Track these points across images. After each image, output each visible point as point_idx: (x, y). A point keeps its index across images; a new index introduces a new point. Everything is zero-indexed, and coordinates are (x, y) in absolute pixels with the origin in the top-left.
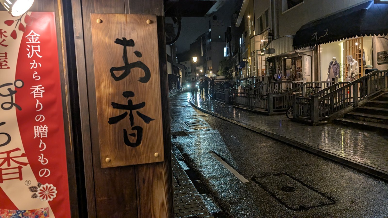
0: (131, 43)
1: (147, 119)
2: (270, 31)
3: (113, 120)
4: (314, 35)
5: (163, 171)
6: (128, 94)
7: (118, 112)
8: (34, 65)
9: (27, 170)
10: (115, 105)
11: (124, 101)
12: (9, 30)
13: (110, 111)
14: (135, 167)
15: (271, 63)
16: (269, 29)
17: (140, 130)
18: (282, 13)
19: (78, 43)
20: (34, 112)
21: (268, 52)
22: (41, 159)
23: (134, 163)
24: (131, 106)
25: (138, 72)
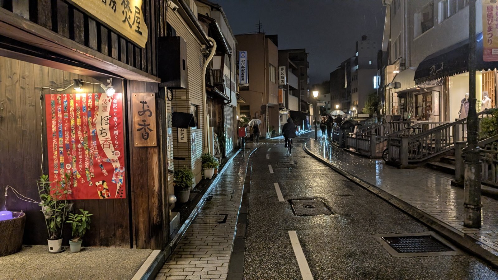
0: (146, 103)
1: (151, 130)
2: (402, 60)
3: (139, 130)
4: (432, 68)
5: (156, 150)
6: (144, 121)
7: (140, 127)
8: (115, 110)
9: (111, 145)
10: (139, 125)
11: (142, 123)
12: (108, 99)
13: (138, 127)
14: (147, 147)
15: (403, 99)
16: (401, 58)
17: (148, 134)
18: (414, 40)
19: (129, 103)
20: (114, 126)
21: (394, 86)
22: (116, 142)
23: (146, 145)
24: (145, 125)
25: (148, 113)
